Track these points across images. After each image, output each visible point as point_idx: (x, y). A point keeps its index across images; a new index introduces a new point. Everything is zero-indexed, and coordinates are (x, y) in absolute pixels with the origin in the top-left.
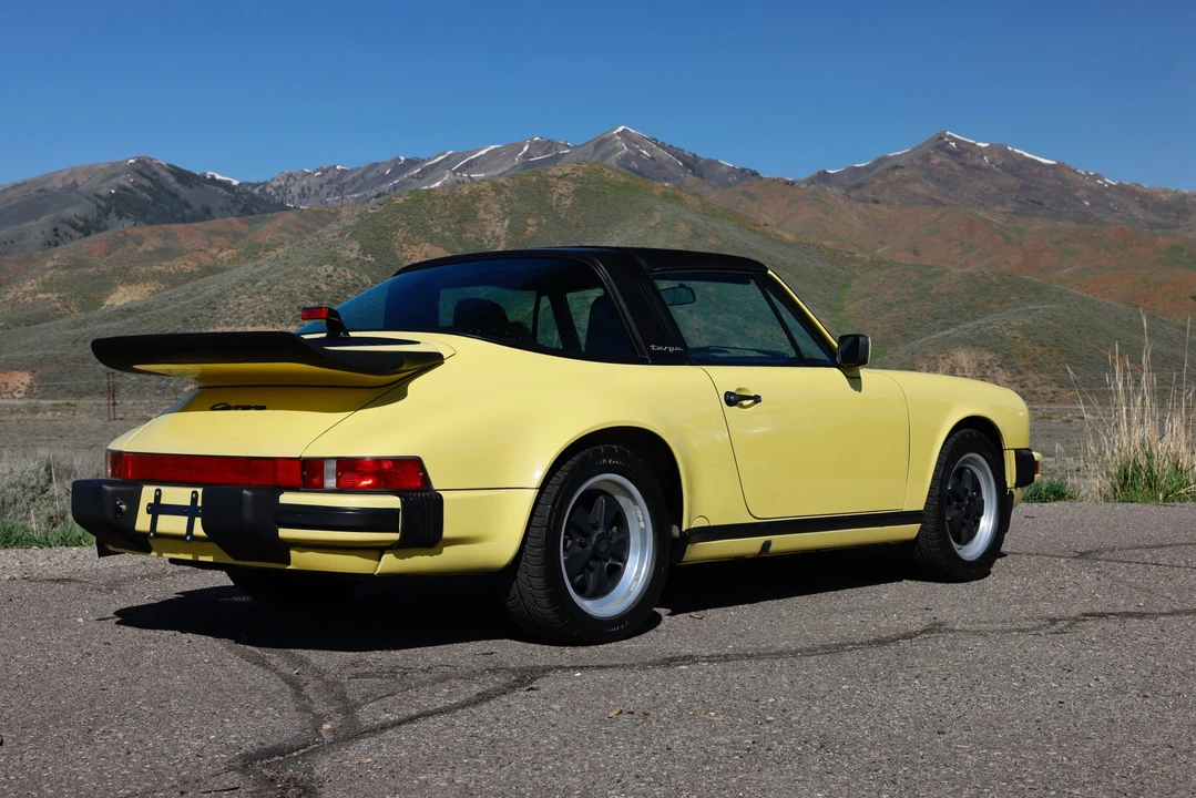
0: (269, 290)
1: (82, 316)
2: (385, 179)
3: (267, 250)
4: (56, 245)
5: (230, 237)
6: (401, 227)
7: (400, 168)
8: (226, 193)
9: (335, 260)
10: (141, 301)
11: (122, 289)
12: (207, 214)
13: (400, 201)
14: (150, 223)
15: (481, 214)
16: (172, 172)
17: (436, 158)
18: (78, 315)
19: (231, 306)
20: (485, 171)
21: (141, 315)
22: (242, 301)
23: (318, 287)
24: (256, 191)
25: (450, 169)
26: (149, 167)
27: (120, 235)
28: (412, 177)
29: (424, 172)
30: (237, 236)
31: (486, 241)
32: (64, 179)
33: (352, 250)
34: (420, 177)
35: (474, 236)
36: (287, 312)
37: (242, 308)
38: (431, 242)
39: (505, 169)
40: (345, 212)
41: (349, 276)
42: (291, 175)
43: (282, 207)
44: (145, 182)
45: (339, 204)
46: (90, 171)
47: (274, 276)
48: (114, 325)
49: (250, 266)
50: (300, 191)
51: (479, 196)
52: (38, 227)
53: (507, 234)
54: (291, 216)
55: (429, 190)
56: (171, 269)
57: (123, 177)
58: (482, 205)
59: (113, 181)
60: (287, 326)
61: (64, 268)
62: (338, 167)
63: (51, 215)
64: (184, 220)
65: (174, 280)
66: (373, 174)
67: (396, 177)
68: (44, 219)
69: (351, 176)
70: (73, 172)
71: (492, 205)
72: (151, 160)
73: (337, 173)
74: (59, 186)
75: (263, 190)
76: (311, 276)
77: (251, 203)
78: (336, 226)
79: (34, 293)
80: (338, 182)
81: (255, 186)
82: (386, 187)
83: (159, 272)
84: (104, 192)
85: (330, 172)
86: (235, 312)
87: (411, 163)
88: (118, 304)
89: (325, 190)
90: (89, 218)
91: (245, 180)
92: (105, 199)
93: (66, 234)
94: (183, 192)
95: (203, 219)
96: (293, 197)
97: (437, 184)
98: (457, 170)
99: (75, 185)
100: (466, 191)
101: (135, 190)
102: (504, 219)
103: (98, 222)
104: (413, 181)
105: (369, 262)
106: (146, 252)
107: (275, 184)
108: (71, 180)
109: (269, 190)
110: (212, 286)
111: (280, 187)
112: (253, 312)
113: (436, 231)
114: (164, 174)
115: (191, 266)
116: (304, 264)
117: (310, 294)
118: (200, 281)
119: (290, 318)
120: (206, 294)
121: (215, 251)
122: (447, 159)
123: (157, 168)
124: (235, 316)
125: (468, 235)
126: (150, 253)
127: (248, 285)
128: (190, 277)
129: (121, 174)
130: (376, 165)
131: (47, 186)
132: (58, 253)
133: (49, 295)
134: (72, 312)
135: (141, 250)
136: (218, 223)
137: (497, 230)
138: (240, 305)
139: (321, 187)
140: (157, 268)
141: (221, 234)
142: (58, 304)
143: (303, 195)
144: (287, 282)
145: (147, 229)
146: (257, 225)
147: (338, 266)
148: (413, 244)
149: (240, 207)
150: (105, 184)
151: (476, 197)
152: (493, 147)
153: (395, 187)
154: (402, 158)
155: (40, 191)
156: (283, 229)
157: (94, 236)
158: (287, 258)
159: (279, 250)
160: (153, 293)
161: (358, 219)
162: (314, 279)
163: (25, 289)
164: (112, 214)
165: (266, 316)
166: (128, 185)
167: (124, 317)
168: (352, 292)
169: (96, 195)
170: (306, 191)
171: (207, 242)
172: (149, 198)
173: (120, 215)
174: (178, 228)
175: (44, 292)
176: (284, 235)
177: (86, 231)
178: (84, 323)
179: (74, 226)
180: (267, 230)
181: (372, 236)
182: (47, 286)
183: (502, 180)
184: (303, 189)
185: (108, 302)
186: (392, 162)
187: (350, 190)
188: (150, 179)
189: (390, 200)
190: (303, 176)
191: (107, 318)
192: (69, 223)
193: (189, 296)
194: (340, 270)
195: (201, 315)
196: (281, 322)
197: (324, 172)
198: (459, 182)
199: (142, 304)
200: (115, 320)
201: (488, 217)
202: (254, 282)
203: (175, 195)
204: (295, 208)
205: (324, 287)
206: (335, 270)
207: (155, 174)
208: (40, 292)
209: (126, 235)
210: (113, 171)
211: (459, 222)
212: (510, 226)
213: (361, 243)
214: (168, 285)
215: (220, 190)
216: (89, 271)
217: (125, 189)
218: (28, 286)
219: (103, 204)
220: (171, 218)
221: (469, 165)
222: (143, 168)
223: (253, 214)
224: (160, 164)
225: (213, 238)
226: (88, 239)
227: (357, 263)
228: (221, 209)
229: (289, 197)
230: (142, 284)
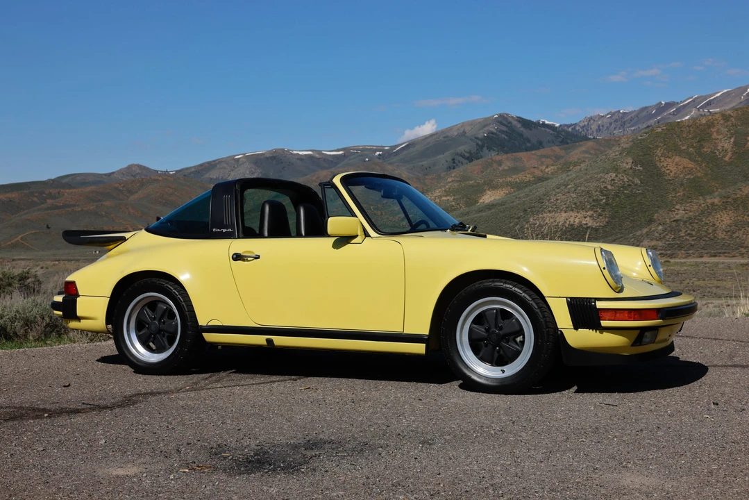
0: (575, 190)
1: (467, 209)
2: (652, 116)
3: (575, 166)
4: (454, 168)
5: (554, 158)
6: (660, 147)
7: (661, 108)
8: (551, 132)
9: (617, 170)
10: (500, 199)
11: (489, 192)
12: (540, 145)
13: (659, 130)
14: (506, 153)
15: (715, 135)
16: (519, 122)
17: (685, 101)
18: (464, 209)
19: (552, 201)
20: (720, 107)
21: (500, 208)
22: (559, 198)
23: (606, 187)
24: (570, 129)
25: (696, 107)
26: (506, 119)
27: (489, 161)
28: (670, 114)
29: (678, 111)
30: (558, 158)
31: (717, 153)
32: (458, 129)
33: (627, 163)
34: (674, 114)
35: (709, 150)
36: (586, 204)
37: (559, 201)
38: (680, 156)
39: (734, 104)
40: (623, 140)
41: (626, 180)
42: (591, 118)
43: (586, 139)
44: (504, 129)
45: (622, 134)
46: (472, 123)
47: (578, 181)
48: (484, 214)
49: (564, 175)
50: (597, 127)
51: (713, 123)
52: (443, 159)
53: (732, 148)
54: (590, 143)
55: (679, 122)
56: (517, 180)
57: (491, 126)
58: (715, 130)
59: (486, 129)
60: (587, 212)
61: (458, 181)
62: (621, 111)
63: (451, 151)
64: (526, 150)
65: (519, 186)
66: (644, 113)
67: (659, 115)
68: (447, 154)
69: (630, 117)
70: (463, 125)
71: (722, 129)
72: (508, 114)
73: (620, 115)
74: (456, 134)
75: (575, 128)
76: (602, 180)
77: (566, 137)
78: (617, 149)
79: (441, 196)
80: (620, 119)
81: (569, 126)
82: (652, 122)
83: (510, 182)
84: (480, 136)
85: (616, 114)
86: (555, 204)
87: (669, 105)
88: (487, 201)
89: (613, 126)
90: (472, 152)
91: (562, 124)
92: (481, 140)
93: (459, 162)
94: (526, 133)
95: (538, 149)
96: (593, 132)
97: (687, 118)
98: (702, 107)
99: (464, 132)
100: (704, 121)
101: (498, 133)
102: (730, 138)
103: (477, 153)
104: (671, 116)
105: (638, 170)
106: (504, 170)
107: (582, 125)
108: (462, 129)
109: (577, 128)
110: (540, 189)
111: (585, 125)
112: (565, 204)
113: (684, 148)
114: (514, 123)
115: (529, 177)
116: (597, 173)
117: (601, 192)
118: (535, 186)
119: (588, 207)
120: (537, 193)
121: (544, 168)
122: (694, 101)
123: (510, 119)
124: (554, 207)
125: (705, 150)
126: (506, 170)
127: (563, 188)
128: (528, 184)
129: (490, 124)
130: (646, 108)
131: (449, 134)
132: (455, 173)
133: (448, 198)
134: (461, 207)
135: (501, 169)
136: (546, 151)
137: (726, 146)
138: (557, 200)
139: (611, 124)
140: (509, 179)
141: (547, 157)
142: (453, 203)
143: (599, 130)
144: (587, 185)
145: (505, 156)
146: (569, 151)
147: (619, 173)
148: (668, 157)
149: (560, 140)
150: (481, 131)
151: (710, 124)
152: (725, 91)
153: (658, 121)
154: (663, 103)
155: (444, 137)
156: (586, 152)
157: (474, 162)
158: (586, 170)
159: (582, 165)
160: (507, 194)
161: (631, 144)
162: (603, 182)
163: (435, 195)
164: (485, 148)
165: (573, 206)
166: (495, 131)
167: (490, 209)
168: (627, 190)
169: (477, 138)
170: (601, 127)
171: (540, 162)
172: (506, 137)
173: (489, 149)
174: (522, 155)
175: (446, 196)
176: (587, 155)
177: (470, 159)
178: (467, 214)
179: (463, 156)
180: (576, 154)
181: (641, 153)
182: (448, 193)
183: (729, 112)
184: (599, 126)
185: (481, 201)
186: (657, 105)
187: (629, 125)
188: (507, 126)
189: (652, 130)
190: (599, 119)
191: (480, 211)
192: (461, 156)
193: (527, 195)
194: (620, 176)
195: (534, 207)
196: (583, 209)
197: (612, 114)
198: (701, 115)
199: (500, 201)
200: (485, 211)
201: (720, 137)
202: (566, 186)
203: (521, 135)
204: (594, 138)
205: (609, 187)
206: (616, 176)
207: (510, 123)
208: (444, 196)
209: (492, 160)
210: (485, 123)
211: (699, 142)
212: (734, 142)
213: (633, 158)
214: (515, 189)
215: (548, 130)
216: (471, 182)
217: (492, 133)
218: (437, 193)
219: (480, 143)
220: (519, 149)
221: (709, 104)
222: (503, 120)
223: (568, 144)
224: (512, 117)
225: (543, 160)
226: (471, 163)
227: (631, 171)
228: (549, 141)
229: (590, 132)
230: (500, 189)
